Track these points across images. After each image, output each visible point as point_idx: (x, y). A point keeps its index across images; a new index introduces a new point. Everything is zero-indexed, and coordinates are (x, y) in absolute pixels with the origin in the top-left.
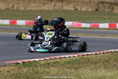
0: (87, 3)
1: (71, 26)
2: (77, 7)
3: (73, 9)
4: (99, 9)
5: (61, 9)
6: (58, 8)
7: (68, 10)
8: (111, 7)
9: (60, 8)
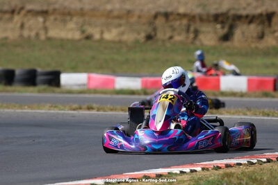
0: (119, 17)
1: (84, 85)
2: (90, 30)
3: (77, 35)
4: (155, 35)
5: (43, 37)
6: (33, 34)
7: (62, 40)
8: (192, 29)
9: (37, 35)
